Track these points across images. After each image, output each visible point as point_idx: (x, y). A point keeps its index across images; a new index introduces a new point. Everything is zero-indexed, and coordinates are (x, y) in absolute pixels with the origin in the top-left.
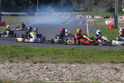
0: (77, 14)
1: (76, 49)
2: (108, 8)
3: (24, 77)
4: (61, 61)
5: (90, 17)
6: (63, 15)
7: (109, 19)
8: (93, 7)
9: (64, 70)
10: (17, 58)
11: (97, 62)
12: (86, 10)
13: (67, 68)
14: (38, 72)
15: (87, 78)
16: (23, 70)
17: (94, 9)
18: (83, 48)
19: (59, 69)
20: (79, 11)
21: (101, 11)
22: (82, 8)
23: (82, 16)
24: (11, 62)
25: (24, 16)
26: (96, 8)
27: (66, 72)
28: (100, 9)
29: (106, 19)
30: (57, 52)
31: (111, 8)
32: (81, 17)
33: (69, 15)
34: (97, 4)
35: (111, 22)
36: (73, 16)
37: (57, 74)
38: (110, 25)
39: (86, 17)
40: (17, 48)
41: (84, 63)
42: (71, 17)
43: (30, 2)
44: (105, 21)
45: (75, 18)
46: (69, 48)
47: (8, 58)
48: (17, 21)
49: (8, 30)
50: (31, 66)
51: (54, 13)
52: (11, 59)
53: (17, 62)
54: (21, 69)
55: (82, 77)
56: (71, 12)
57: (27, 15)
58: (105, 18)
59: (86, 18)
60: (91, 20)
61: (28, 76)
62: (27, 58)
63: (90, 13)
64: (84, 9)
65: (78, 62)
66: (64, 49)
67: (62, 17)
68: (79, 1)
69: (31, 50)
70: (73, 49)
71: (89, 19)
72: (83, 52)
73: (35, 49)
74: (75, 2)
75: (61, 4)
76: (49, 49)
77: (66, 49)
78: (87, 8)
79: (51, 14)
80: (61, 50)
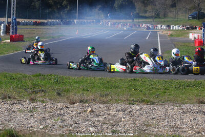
0: (142, 23)
1: (140, 80)
2: (194, 12)
3: (54, 125)
4: (116, 100)
5: (164, 27)
6: (118, 24)
7: (195, 31)
9: (121, 114)
10: (43, 94)
11: (174, 102)
12: (157, 16)
13: (126, 112)
14: (78, 118)
15: (157, 128)
16: (53, 114)
17: (170, 15)
19: (112, 113)
20: (146, 18)
21: (181, 17)
22: (150, 12)
23: (150, 26)
24: (33, 100)
25: (54, 25)
26: (174, 13)
27: (124, 118)
28: (181, 15)
29: (190, 31)
30: (108, 85)
31: (199, 12)
32: (148, 28)
33: (128, 24)
34: (176, 6)
35: (198, 36)
36: (135, 25)
37: (109, 121)
38: (197, 41)
39: (157, 27)
40: (42, 77)
41: (153, 103)
42: (132, 27)
43: (65, 2)
44: (188, 33)
45: (139, 29)
46: (129, 79)
47: (29, 95)
48: (42, 34)
49: (41, 50)
50: (66, 107)
51: (104, 20)
52: (33, 96)
53: (43, 102)
54: (49, 112)
55: (150, 126)
56: (132, 19)
57: (60, 24)
58: (188, 28)
59: (157, 29)
60: (165, 32)
61: (60, 124)
62: (59, 94)
63: (163, 20)
64: (153, 15)
65: (143, 101)
66: (120, 79)
67: (117, 27)
68: (146, 2)
69: (67, 82)
70: (135, 79)
71: (162, 31)
72: (151, 85)
73: (73, 80)
74: (139, 2)
75: (116, 5)
76: (95, 79)
77: (124, 80)
78: (159, 12)
79: (99, 22)
80: (115, 82)
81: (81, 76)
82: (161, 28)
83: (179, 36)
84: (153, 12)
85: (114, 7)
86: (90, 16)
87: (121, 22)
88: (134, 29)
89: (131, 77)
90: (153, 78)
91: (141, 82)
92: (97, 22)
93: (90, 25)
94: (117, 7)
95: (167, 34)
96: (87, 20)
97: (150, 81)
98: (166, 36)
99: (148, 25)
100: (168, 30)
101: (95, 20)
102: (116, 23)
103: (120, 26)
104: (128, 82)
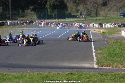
0: (75, 22)
1: (77, 74)
5: (96, 25)
6: (51, 24)
8: (99, 9)
12: (89, 14)
17: (102, 13)
21: (114, 16)
23: (83, 25)
26: (106, 11)
28: (112, 13)
29: (122, 29)
32: (81, 27)
33: (61, 24)
34: (107, 5)
36: (67, 25)
39: (89, 25)
42: (64, 26)
44: (120, 31)
45: (72, 29)
51: (37, 21)
58: (120, 26)
59: (89, 28)
60: (97, 31)
63: (95, 19)
66: (58, 74)
67: (50, 27)
68: (77, 1)
69: (6, 78)
70: (71, 73)
71: (94, 29)
72: (88, 78)
73: (13, 76)
74: (71, 2)
75: (48, 6)
76: (34, 74)
77: (61, 74)
78: (91, 11)
79: (32, 22)
80: (53, 76)
81: (21, 72)
82: (93, 28)
83: (111, 33)
84: (84, 11)
85: (47, 8)
86: (23, 17)
87: (54, 22)
88: (66, 28)
89: (67, 71)
90: (89, 72)
91: (77, 75)
92: (30, 23)
93: (23, 26)
94: (49, 8)
95: (100, 32)
96: (20, 21)
97: (86, 74)
98: (98, 34)
99: (80, 24)
100: (100, 28)
101: (28, 20)
102: (49, 23)
103: (53, 26)
104: (65, 76)
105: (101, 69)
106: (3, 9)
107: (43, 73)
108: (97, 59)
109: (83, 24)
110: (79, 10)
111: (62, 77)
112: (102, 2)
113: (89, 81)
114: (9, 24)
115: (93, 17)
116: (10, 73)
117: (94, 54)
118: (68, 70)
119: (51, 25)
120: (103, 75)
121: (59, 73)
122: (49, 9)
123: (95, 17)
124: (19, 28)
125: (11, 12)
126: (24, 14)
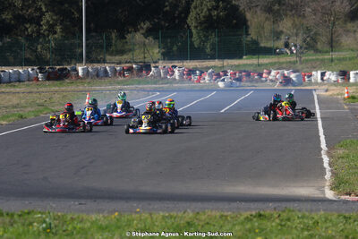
0: (269, 67)
5: (331, 76)
6: (202, 72)
8: (340, 30)
12: (311, 45)
17: (346, 40)
18: (307, 214)
23: (293, 76)
32: (287, 81)
33: (230, 72)
36: (248, 74)
39: (310, 76)
40: (7, 219)
42: (239, 80)
43: (47, 17)
45: (260, 86)
46: (246, 214)
51: (161, 64)
57: (37, 79)
59: (310, 83)
60: (334, 91)
63: (327, 57)
66: (221, 216)
67: (198, 81)
68: (276, 7)
69: (75, 228)
70: (260, 215)
71: (326, 87)
72: (307, 228)
73: (92, 223)
74: (258, 9)
75: (191, 21)
76: (152, 218)
77: (232, 218)
78: (316, 34)
79: (148, 68)
80: (208, 223)
81: (115, 211)
82: (323, 85)
84: (297, 35)
85: (189, 27)
86: (122, 52)
87: (209, 68)
88: (245, 84)
89: (249, 209)
90: (312, 211)
91: (278, 221)
92: (140, 70)
93: (121, 79)
94: (196, 27)
95: (342, 94)
96: (113, 65)
97: (303, 217)
98: (337, 101)
99: (286, 72)
100: (342, 85)
101: (136, 63)
102: (196, 69)
103: (207, 78)
104: (242, 223)
105: (346, 202)
106: (63, 30)
107: (180, 214)
108: (334, 174)
109: (294, 72)
110: (282, 32)
111: (234, 225)
112: (348, 9)
113: (311, 236)
114: (80, 74)
115: (320, 52)
116: (85, 216)
117: (326, 160)
118: (252, 205)
119: (200, 76)
120: (352, 221)
121: (226, 214)
122: (194, 31)
123: (327, 52)
124: (111, 84)
125: (87, 40)
126: (123, 46)
